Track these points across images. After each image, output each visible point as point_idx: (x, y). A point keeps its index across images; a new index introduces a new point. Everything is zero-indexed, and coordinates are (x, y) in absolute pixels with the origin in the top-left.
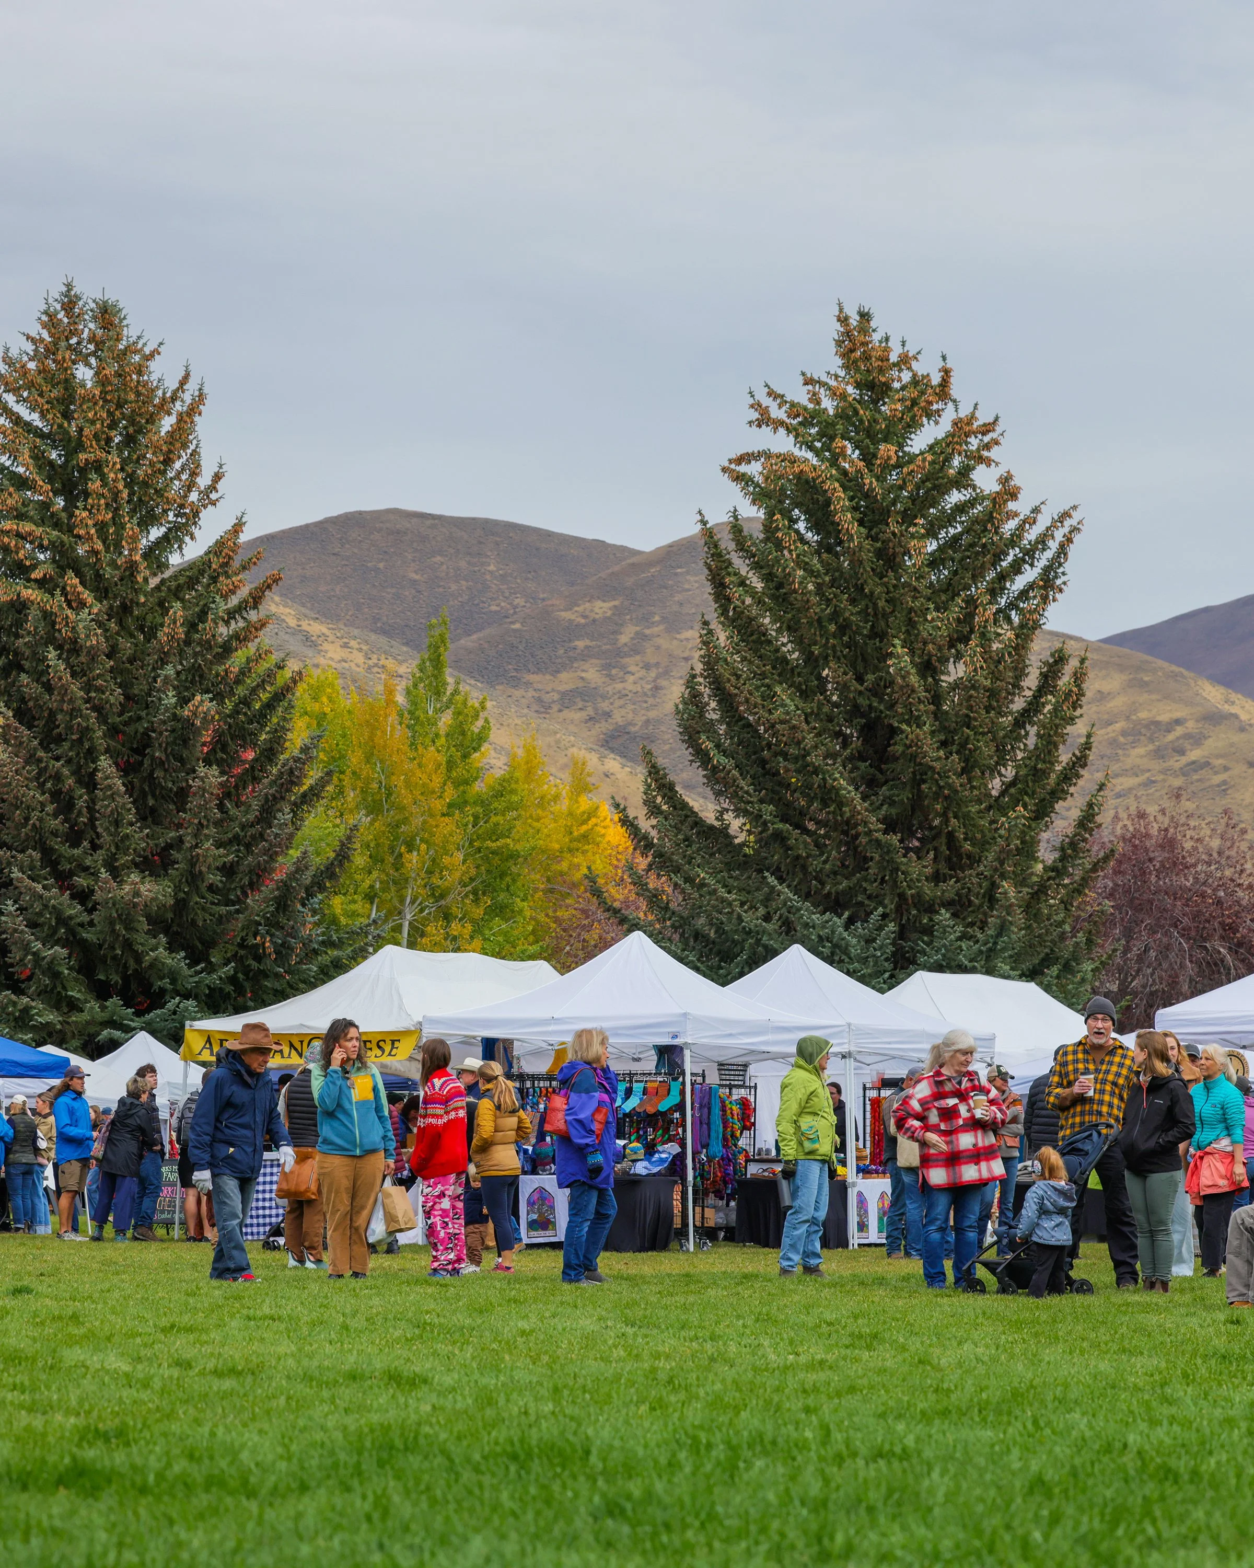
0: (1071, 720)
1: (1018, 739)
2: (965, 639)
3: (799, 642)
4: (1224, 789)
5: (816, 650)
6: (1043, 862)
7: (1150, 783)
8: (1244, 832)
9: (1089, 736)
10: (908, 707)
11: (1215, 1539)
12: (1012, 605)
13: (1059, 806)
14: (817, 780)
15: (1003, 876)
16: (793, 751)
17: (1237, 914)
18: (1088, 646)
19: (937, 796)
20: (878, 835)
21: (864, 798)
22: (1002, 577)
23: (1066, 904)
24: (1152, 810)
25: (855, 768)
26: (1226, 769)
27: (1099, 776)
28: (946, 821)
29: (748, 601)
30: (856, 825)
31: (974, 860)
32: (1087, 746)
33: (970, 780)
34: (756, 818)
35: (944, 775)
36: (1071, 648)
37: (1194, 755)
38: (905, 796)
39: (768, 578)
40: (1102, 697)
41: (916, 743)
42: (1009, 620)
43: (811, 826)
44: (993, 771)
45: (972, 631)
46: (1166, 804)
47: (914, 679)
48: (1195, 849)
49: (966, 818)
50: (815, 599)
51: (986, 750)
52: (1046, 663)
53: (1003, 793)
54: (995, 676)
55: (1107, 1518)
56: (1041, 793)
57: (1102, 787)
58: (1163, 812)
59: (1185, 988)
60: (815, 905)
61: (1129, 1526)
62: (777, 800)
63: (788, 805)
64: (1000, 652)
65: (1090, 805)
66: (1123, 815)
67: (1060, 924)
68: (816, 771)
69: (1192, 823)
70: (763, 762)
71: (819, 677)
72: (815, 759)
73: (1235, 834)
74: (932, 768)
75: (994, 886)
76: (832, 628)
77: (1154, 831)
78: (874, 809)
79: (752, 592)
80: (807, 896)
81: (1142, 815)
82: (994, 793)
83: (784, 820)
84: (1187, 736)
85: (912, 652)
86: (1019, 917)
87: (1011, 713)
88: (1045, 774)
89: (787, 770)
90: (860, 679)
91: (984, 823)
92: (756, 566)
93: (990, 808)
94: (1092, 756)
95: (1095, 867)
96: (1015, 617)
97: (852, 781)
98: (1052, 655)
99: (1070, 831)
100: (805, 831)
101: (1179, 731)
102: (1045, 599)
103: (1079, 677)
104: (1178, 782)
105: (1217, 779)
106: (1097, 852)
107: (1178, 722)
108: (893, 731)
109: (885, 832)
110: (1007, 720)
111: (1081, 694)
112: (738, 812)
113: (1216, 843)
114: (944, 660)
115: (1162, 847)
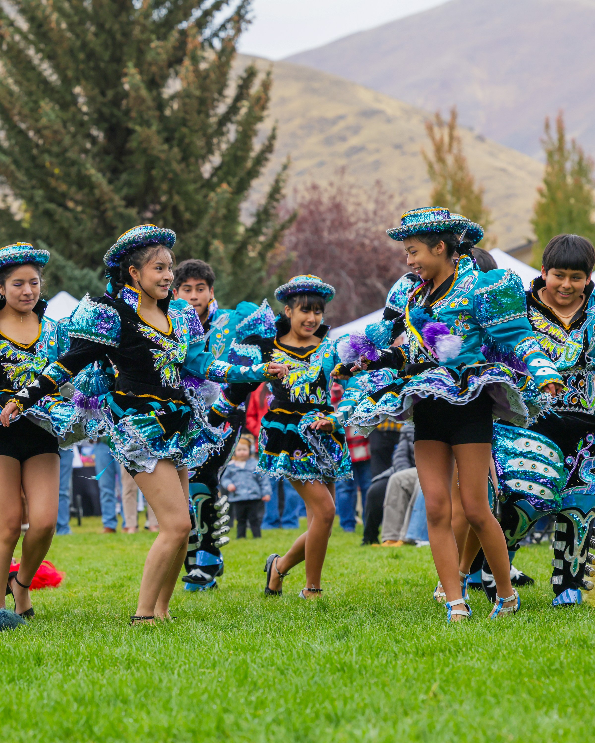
0: (260, 119)
1: (222, 134)
2: (179, 61)
3: (57, 68)
4: (377, 165)
5: (70, 73)
6: (244, 225)
7: (321, 164)
8: (391, 197)
9: (274, 129)
10: (140, 114)
11: (377, 711)
12: (215, 35)
13: (255, 183)
14: (74, 170)
15: (215, 236)
16: (55, 149)
17: (389, 258)
18: (272, 64)
19: (164, 178)
20: (121, 210)
21: (110, 182)
22: (207, 14)
23: (262, 255)
24: (323, 183)
25: (102, 160)
26: (378, 151)
27: (284, 160)
28: (171, 198)
29: (17, 38)
30: (104, 203)
31: (192, 225)
32: (273, 137)
33: (188, 165)
34: (30, 200)
35: (168, 163)
36: (260, 66)
37: (354, 141)
38: (140, 179)
39: (32, 19)
40: (283, 101)
41: (148, 140)
42: (211, 46)
43: (71, 204)
44: (204, 158)
45: (185, 54)
46: (335, 179)
47: (144, 92)
48: (356, 211)
49: (185, 195)
50: (69, 35)
51: (200, 143)
52: (241, 78)
53: (212, 175)
54: (203, 88)
55: (298, 700)
56: (242, 173)
57: (285, 167)
58: (331, 184)
59: (353, 313)
60: (77, 263)
61: (314, 705)
62: (45, 185)
63: (54, 190)
64: (207, 71)
65: (277, 181)
66: (301, 187)
67: (259, 270)
68: (73, 163)
69: (354, 191)
70: (33, 159)
71: (72, 94)
72: (71, 154)
73: (384, 198)
74: (158, 158)
75: (207, 244)
76: (82, 56)
77: (325, 199)
78: (117, 190)
79: (18, 30)
80: (70, 257)
81: (315, 187)
82: (206, 175)
83: (51, 200)
84: (348, 128)
85: (141, 73)
86: (227, 267)
87: (216, 115)
88: (244, 159)
89: (51, 163)
90: (103, 94)
91: (199, 197)
92: (22, 11)
93: (202, 186)
94: (277, 144)
95: (283, 227)
96: (217, 43)
97: (100, 170)
98: (246, 71)
99: (263, 201)
100: (66, 208)
101: (342, 124)
102: (239, 31)
103: (266, 86)
104: (341, 162)
105: (371, 159)
106: (283, 216)
107: (341, 118)
108: (130, 132)
109: (127, 206)
110: (213, 120)
111: (267, 99)
112: (17, 196)
113: (371, 207)
114: (165, 78)
115: (330, 210)
